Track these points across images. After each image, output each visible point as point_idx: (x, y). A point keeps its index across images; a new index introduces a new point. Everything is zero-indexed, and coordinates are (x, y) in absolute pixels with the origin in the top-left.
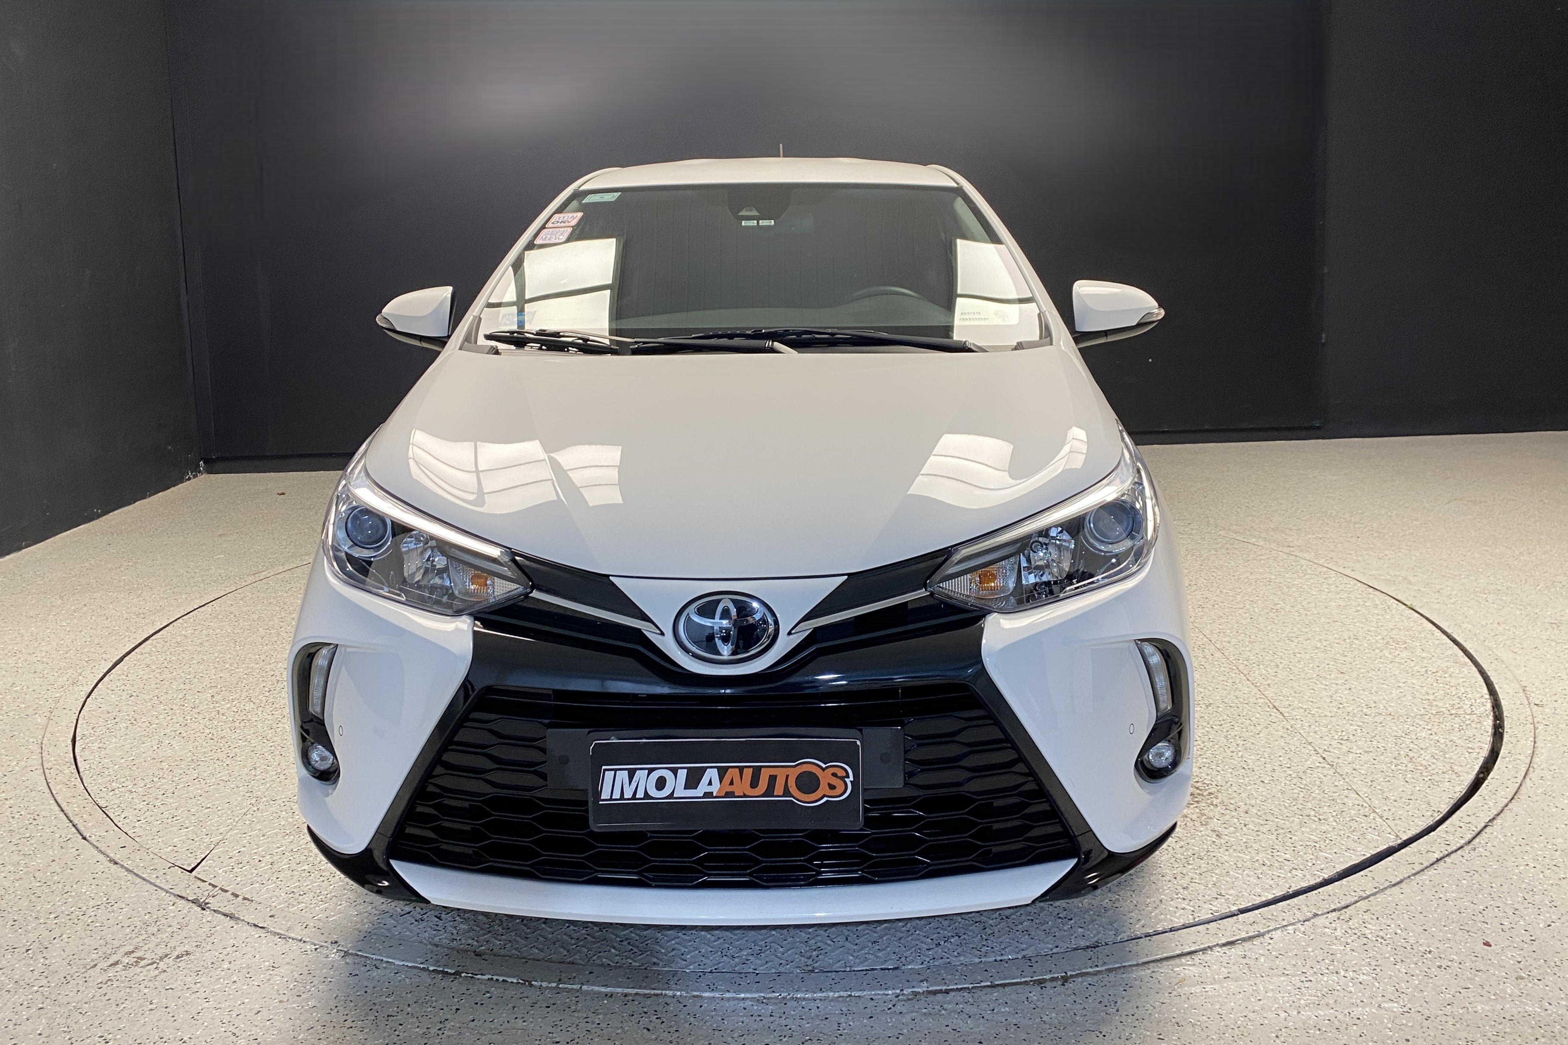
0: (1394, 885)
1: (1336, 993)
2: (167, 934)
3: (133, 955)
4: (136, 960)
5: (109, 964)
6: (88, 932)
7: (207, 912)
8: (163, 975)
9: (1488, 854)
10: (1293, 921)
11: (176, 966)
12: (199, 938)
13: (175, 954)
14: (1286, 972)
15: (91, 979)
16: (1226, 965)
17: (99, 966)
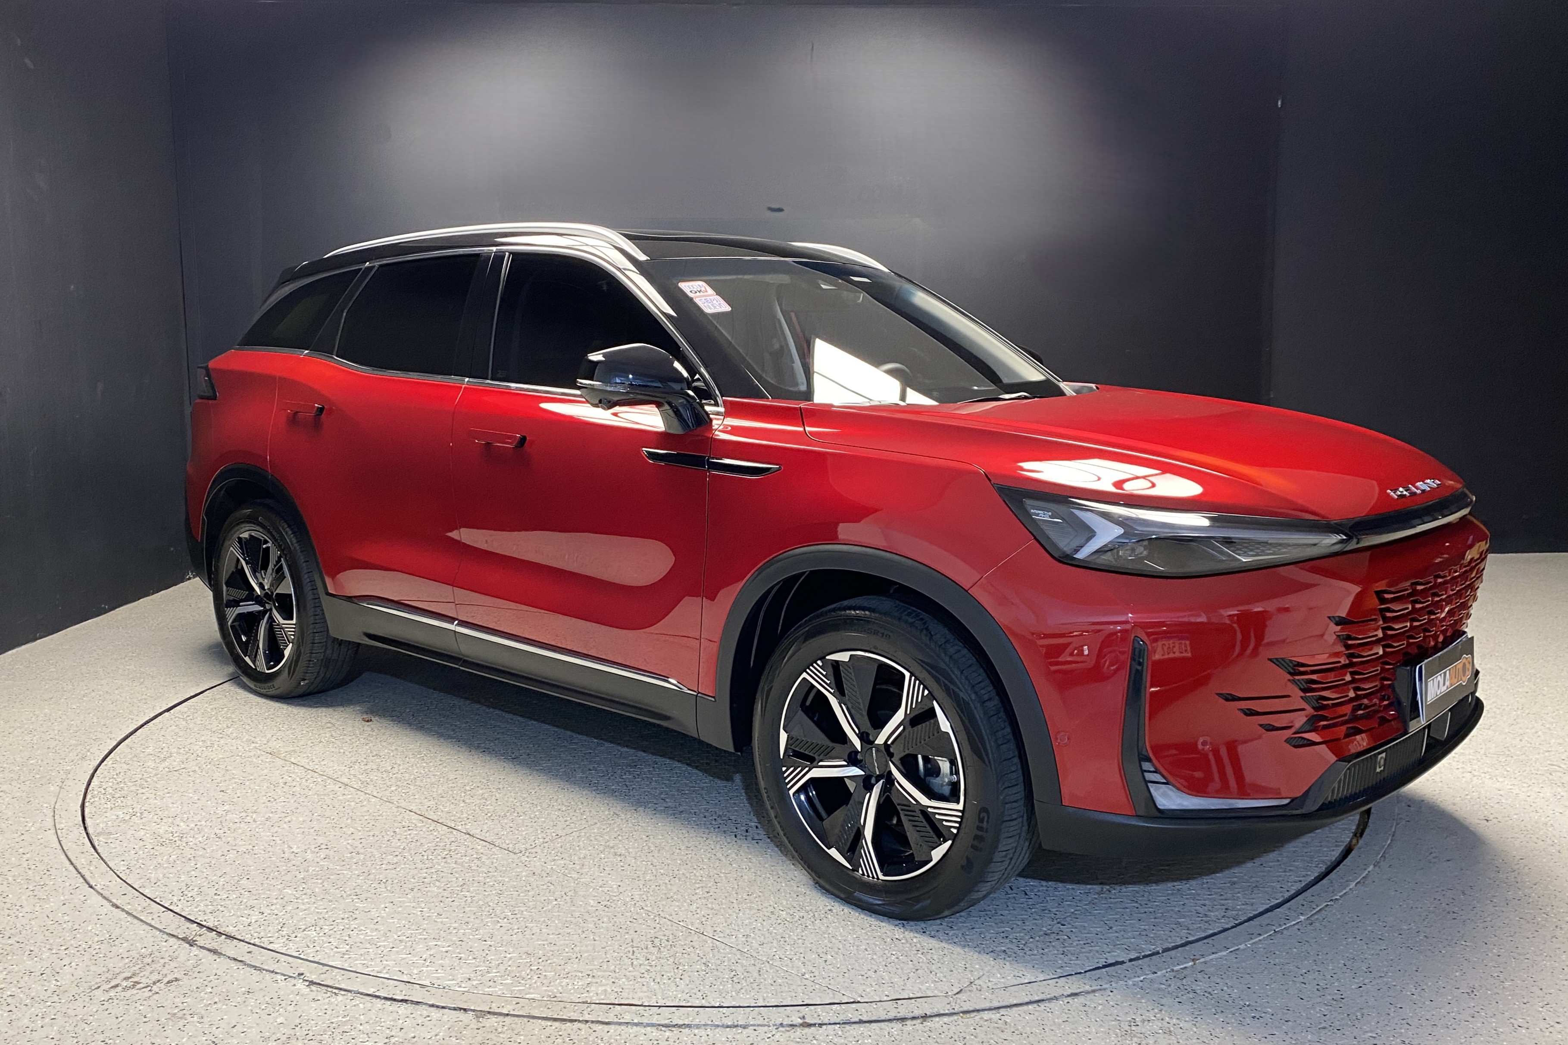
2: (160, 965)
3: (130, 980)
4: (132, 983)
5: (110, 986)
6: (94, 962)
7: (194, 948)
8: (156, 997)
11: (166, 990)
12: (187, 968)
13: (166, 980)
15: (95, 997)
16: (1067, 1011)
17: (102, 988)
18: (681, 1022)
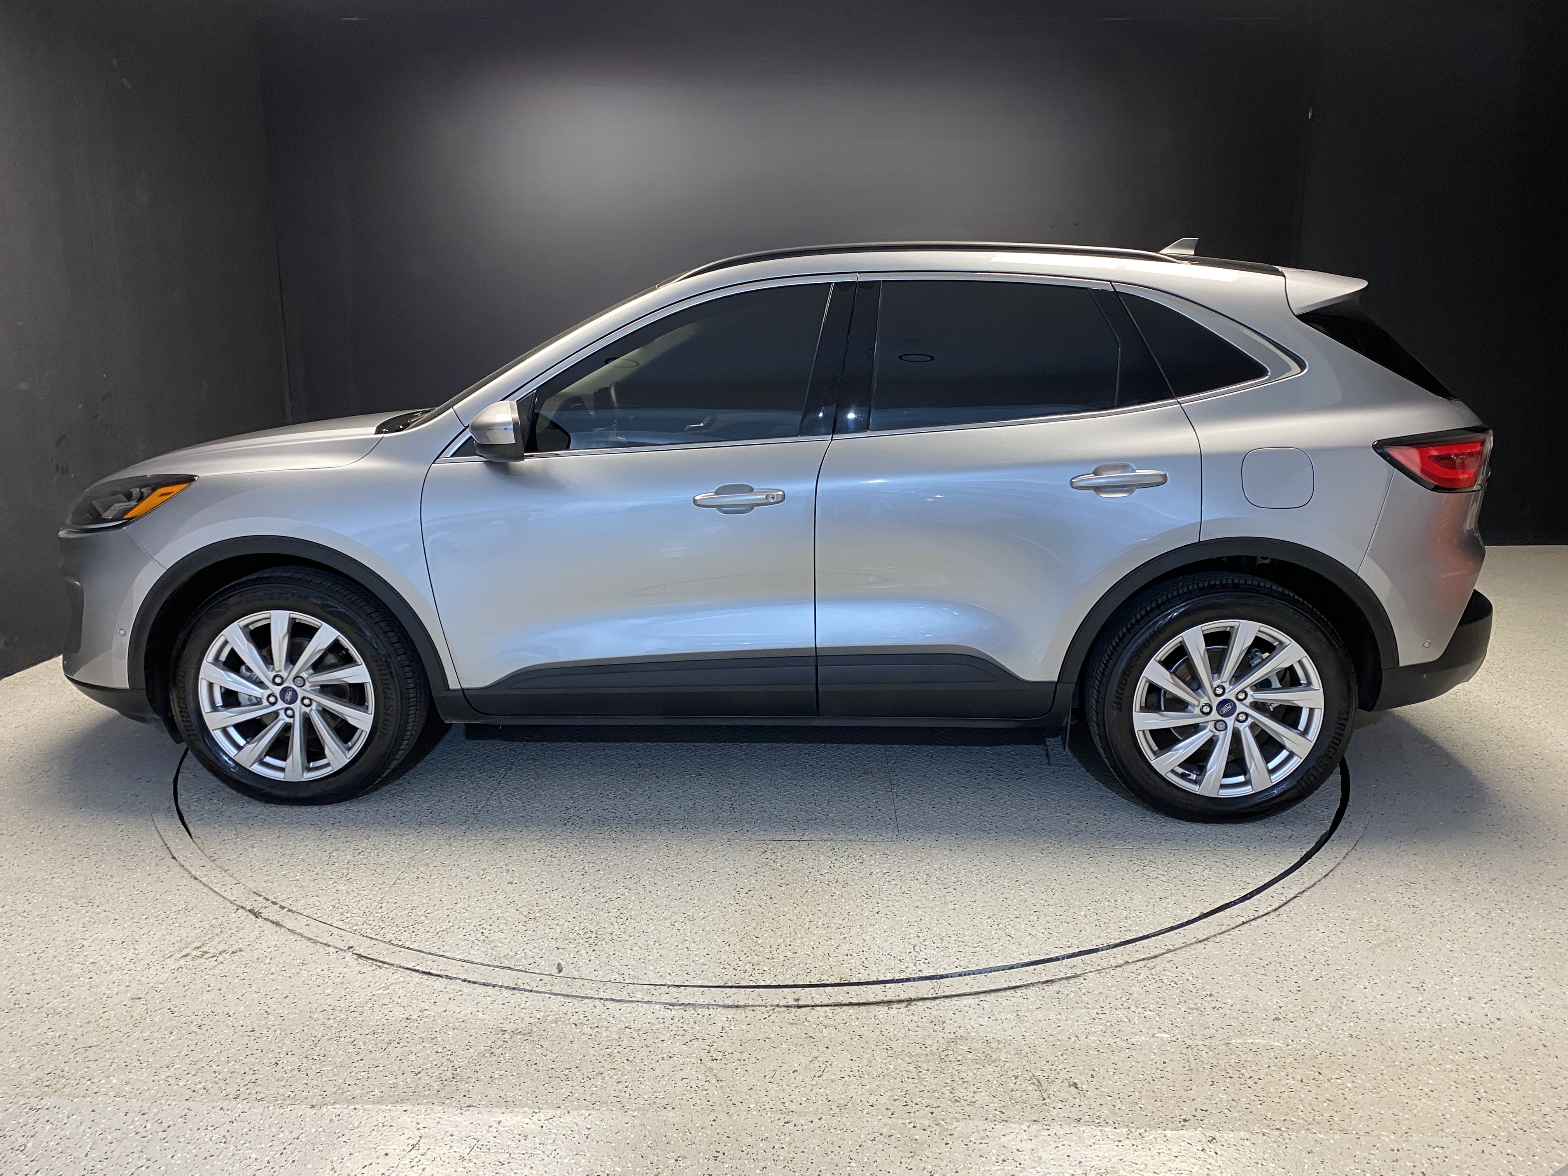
0: (1200, 942)
1: (1123, 1024)
2: (227, 935)
3: (200, 950)
4: (201, 953)
5: (182, 955)
6: (169, 931)
7: (260, 920)
8: (221, 966)
9: (1288, 920)
10: (1106, 966)
11: (231, 959)
12: (251, 939)
13: (231, 950)
14: (1088, 1006)
15: (167, 966)
16: (1041, 998)
17: (173, 958)
18: (687, 1002)
